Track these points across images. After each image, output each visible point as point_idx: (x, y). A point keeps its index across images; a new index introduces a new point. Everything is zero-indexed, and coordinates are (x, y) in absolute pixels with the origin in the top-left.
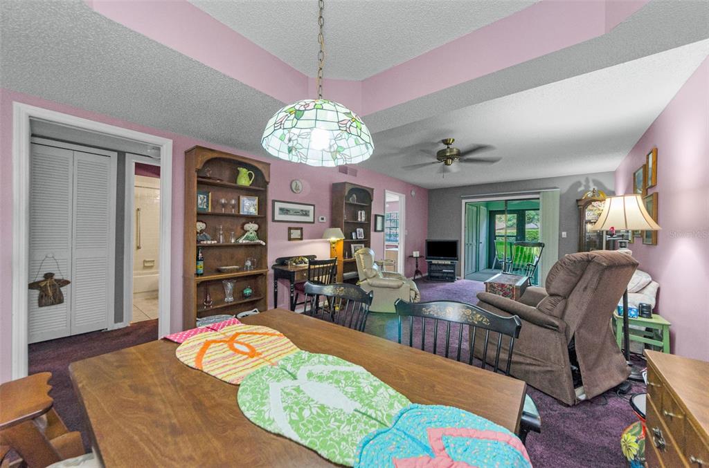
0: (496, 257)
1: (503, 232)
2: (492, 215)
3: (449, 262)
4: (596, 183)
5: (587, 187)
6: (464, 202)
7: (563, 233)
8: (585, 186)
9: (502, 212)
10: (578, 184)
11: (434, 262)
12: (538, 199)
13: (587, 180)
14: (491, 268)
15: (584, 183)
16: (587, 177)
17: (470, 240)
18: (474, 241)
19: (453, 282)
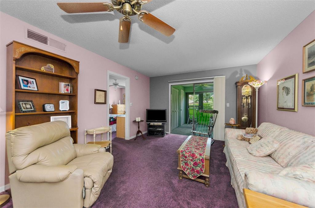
0: (189, 117)
1: (192, 104)
2: (187, 95)
3: (160, 124)
4: (246, 71)
5: (241, 74)
6: (170, 85)
7: (227, 104)
8: (240, 74)
9: (192, 93)
10: (236, 73)
11: (152, 124)
12: (213, 82)
13: (241, 71)
14: (187, 123)
15: (239, 72)
16: (241, 68)
17: (175, 108)
18: (178, 109)
19: (163, 137)
